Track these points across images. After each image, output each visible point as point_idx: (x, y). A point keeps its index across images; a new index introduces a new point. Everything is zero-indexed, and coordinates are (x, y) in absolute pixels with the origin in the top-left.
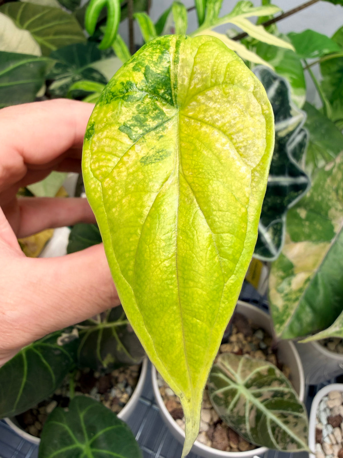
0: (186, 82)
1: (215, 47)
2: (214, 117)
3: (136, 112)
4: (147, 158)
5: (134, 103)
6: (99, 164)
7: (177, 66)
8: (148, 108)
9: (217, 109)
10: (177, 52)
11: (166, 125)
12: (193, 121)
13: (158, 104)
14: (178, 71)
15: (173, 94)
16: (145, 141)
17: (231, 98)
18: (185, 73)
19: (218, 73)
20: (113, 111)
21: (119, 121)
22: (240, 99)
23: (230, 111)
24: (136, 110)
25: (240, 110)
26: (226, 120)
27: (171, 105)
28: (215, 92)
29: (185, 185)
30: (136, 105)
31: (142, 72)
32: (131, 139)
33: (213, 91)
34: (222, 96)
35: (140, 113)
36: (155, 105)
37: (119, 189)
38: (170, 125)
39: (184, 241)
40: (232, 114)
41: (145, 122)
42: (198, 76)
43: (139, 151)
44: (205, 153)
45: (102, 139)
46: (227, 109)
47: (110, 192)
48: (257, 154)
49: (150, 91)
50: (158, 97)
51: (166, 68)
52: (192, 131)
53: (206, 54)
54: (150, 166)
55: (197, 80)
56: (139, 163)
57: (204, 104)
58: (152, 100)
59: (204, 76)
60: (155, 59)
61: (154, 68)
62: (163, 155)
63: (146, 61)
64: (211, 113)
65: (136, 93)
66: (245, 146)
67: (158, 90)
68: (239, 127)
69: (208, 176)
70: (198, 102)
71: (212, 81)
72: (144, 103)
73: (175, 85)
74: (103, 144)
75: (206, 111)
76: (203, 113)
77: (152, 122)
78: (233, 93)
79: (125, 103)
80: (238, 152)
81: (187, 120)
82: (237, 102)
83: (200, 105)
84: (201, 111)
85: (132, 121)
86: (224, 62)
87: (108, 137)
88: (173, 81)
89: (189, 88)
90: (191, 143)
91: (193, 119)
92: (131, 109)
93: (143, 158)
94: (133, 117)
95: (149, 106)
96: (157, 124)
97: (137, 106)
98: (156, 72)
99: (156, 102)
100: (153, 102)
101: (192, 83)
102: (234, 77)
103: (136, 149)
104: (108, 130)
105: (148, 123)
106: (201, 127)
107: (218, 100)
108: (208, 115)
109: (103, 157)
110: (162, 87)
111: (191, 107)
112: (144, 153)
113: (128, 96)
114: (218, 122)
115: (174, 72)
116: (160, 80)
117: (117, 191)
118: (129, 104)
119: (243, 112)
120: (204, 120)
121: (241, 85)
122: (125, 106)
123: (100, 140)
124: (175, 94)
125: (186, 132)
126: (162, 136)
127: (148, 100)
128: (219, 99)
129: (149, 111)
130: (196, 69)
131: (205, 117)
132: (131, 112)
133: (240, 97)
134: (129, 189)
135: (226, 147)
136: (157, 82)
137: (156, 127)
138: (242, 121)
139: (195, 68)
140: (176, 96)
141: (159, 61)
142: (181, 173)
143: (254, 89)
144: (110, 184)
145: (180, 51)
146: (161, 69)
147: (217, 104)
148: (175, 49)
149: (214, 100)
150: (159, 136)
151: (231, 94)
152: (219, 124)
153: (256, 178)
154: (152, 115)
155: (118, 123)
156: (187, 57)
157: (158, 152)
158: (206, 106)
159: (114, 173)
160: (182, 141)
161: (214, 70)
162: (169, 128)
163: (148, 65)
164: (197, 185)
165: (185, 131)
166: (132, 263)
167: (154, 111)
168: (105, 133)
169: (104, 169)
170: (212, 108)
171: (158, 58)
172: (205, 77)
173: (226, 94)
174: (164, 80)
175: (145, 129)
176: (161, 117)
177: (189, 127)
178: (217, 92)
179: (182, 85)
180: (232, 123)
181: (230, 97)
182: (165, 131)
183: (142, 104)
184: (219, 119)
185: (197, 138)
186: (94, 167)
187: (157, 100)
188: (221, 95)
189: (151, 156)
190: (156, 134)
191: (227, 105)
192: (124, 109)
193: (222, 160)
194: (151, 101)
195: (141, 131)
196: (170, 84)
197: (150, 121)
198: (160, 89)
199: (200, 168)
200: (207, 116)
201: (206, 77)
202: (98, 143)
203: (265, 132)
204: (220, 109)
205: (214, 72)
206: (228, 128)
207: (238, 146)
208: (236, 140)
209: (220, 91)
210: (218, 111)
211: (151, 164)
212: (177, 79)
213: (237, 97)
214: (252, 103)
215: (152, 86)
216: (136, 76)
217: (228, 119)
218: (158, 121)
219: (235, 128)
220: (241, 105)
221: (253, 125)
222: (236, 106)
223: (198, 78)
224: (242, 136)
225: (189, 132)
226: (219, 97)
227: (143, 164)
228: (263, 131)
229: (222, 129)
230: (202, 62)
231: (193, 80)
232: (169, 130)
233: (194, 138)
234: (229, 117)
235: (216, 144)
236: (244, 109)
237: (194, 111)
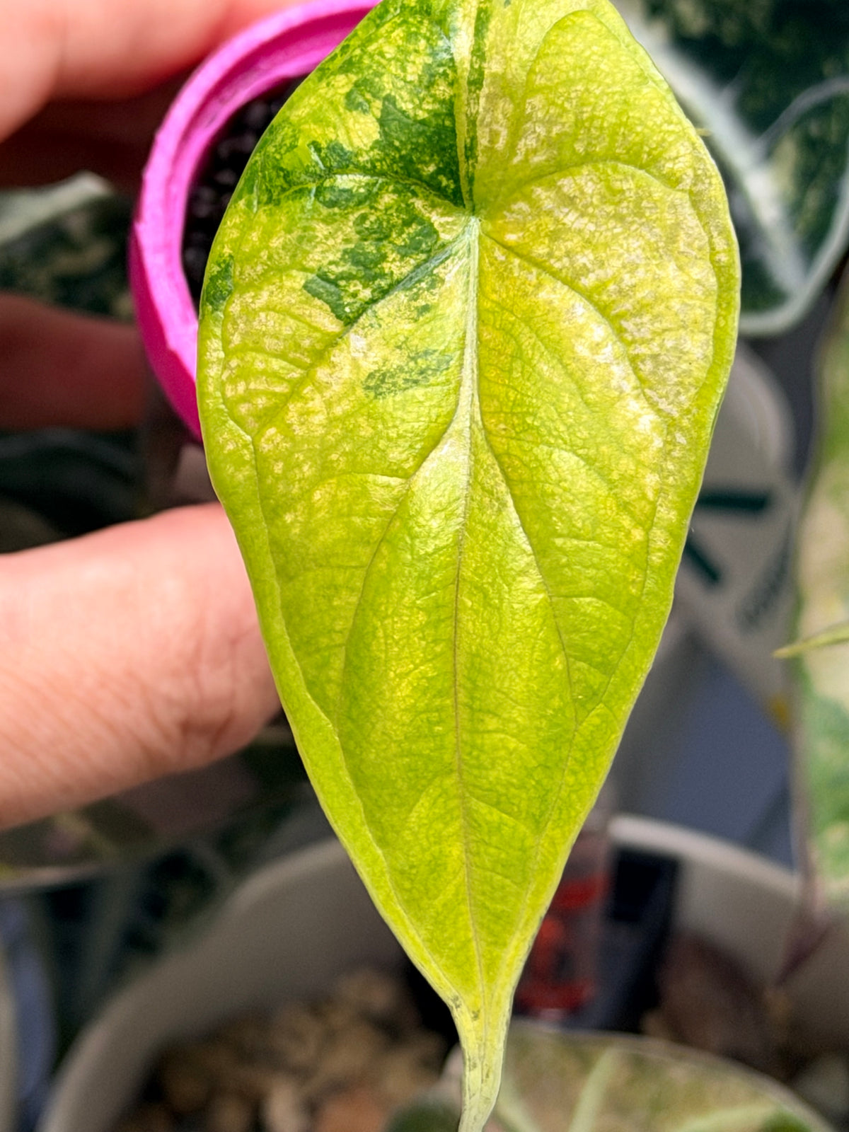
0: (501, 144)
2: (578, 260)
3: (355, 237)
4: (384, 375)
5: (350, 210)
6: (248, 384)
7: (478, 97)
8: (388, 222)
9: (587, 236)
10: (478, 53)
11: (437, 270)
12: (517, 261)
13: (416, 205)
14: (481, 110)
15: (462, 173)
16: (380, 325)
17: (628, 207)
18: (500, 116)
19: (595, 128)
20: (289, 231)
21: (304, 263)
22: (651, 213)
23: (621, 246)
24: (354, 229)
25: (648, 243)
26: (610, 272)
27: (456, 204)
28: (583, 182)
29: (487, 458)
30: (352, 218)
31: (374, 116)
32: (338, 317)
33: (578, 181)
34: (604, 200)
35: (366, 240)
36: (409, 209)
37: (304, 461)
38: (450, 271)
39: (476, 612)
40: (626, 255)
41: (379, 266)
42: (538, 130)
43: (362, 355)
44: (545, 368)
45: (255, 312)
46: (615, 237)
47: (278, 468)
48: (687, 381)
49: (396, 172)
50: (417, 184)
51: (443, 101)
52: (511, 294)
53: (562, 64)
54: (390, 398)
55: (534, 140)
56: (360, 392)
57: (549, 213)
58: (401, 197)
59: (555, 130)
60: (413, 73)
61: (410, 106)
62: (428, 368)
63: (385, 78)
64: (569, 244)
66: (655, 357)
67: (420, 166)
68: (643, 298)
69: (547, 437)
70: (534, 204)
71: (577, 149)
72: (376, 209)
73: (471, 150)
74: (258, 327)
75: (554, 236)
76: (547, 241)
77: (398, 264)
78: (632, 194)
79: (325, 211)
80: (636, 370)
81: (499, 254)
82: (644, 220)
83: (538, 215)
84: (542, 234)
85: (342, 263)
86: (614, 93)
87: (274, 310)
88: (462, 140)
89: (510, 159)
90: (507, 332)
91: (518, 255)
92: (340, 229)
93: (371, 376)
94: (345, 252)
95: (392, 215)
96: (412, 267)
97: (356, 219)
98: (416, 115)
99: (413, 200)
100: (403, 200)
101: (519, 147)
102: (641, 144)
103: (352, 347)
104: (272, 288)
105: (386, 266)
106: (539, 285)
107: (590, 210)
108: (560, 250)
109: (259, 366)
110: (432, 157)
111: (514, 215)
112: (375, 360)
113: (332, 188)
114: (587, 277)
115: (469, 113)
116: (424, 139)
117: (299, 466)
118: (335, 214)
119: (657, 250)
120: (547, 264)
121: (659, 170)
122: (324, 221)
123: (249, 314)
124: (467, 173)
125: (494, 297)
126: (426, 309)
127: (388, 199)
128: (594, 208)
129: (391, 231)
130: (532, 109)
131: (550, 255)
132: (340, 236)
133: (651, 208)
134: (332, 462)
135: (604, 354)
136: (418, 144)
138: (654, 279)
139: (529, 103)
140: (471, 180)
141: (424, 83)
142: (477, 425)
143: (695, 185)
144: (278, 444)
145: (486, 48)
146: (430, 107)
147: (586, 220)
148: (473, 42)
149: (580, 207)
150: (417, 308)
151: (627, 194)
152: (588, 281)
153: (678, 448)
154: (399, 242)
155: (305, 269)
156: (509, 70)
157: (414, 359)
158: (557, 221)
159: (290, 414)
160: (486, 324)
161: (585, 116)
162: (447, 278)
163: (393, 93)
164: (517, 462)
165: (495, 291)
166: (338, 663)
167: (405, 229)
168: (265, 295)
169: (261, 402)
170: (573, 230)
171: (420, 72)
172: (557, 134)
173: (614, 192)
174: (436, 137)
175: (380, 287)
176: (424, 246)
177: (503, 281)
178: (590, 184)
179: (490, 150)
180: (625, 282)
181: (625, 204)
182: (434, 291)
183: (373, 211)
184: (589, 266)
185: (527, 321)
186: (233, 393)
187: (415, 194)
188: (600, 193)
189: (395, 369)
190: (408, 300)
191: (615, 227)
192: (321, 230)
193: (590, 396)
194: (396, 201)
195: (366, 294)
196: (453, 147)
197: (394, 260)
198: (424, 162)
199: (528, 413)
200: (557, 253)
201: (559, 135)
202: (245, 323)
203: (713, 317)
204: (594, 236)
205: (583, 122)
206: (614, 296)
207: (636, 352)
208: (632, 335)
209: (597, 184)
210: (588, 242)
211: (394, 396)
212: (475, 132)
213: (643, 205)
214: (684, 226)
215: (402, 157)
216: (357, 126)
217: (615, 269)
218: (415, 259)
219: (631, 301)
220: (654, 230)
221: (682, 294)
222: (638, 231)
223: (537, 134)
224: (648, 326)
225: (504, 296)
226: (595, 201)
227: (372, 394)
228: (708, 313)
229: (597, 297)
230: (549, 88)
231: (520, 140)
232: (447, 285)
233: (517, 317)
234: (618, 264)
235: (576, 344)
236: (661, 244)
237: (522, 230)
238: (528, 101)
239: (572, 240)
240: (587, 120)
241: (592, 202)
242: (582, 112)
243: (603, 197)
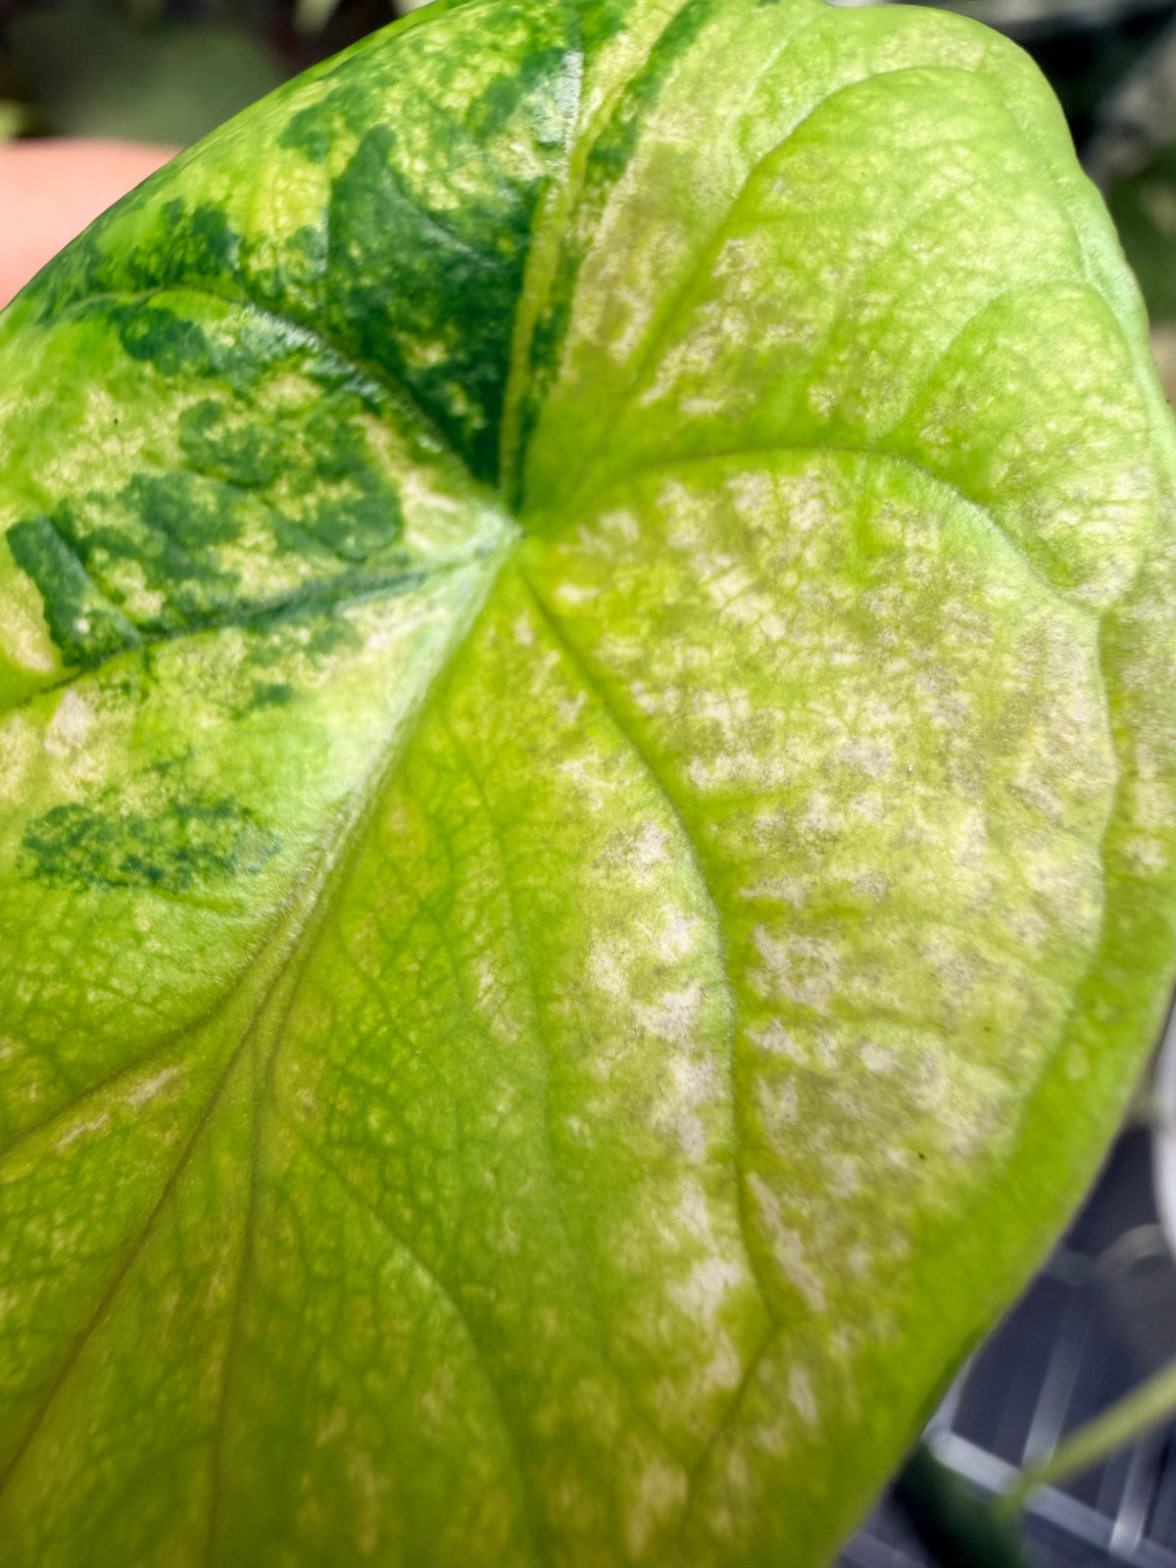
0: (625, 345)
1: (952, 130)
2: (703, 705)
3: (174, 455)
4: (86, 825)
5: (180, 380)
7: (602, 200)
8: (276, 448)
9: (753, 650)
10: (642, 88)
11: (357, 613)
12: (553, 657)
13: (369, 438)
14: (600, 235)
15: (512, 398)
16: (145, 694)
17: (897, 602)
18: (644, 268)
19: (883, 355)
20: (32, 391)
21: (36, 477)
22: (964, 642)
23: (839, 708)
24: (176, 432)
25: (923, 728)
26: (778, 772)
27: (476, 471)
29: (228, 1165)
30: (186, 401)
31: (329, 170)
32: (55, 637)
33: (785, 489)
35: (201, 471)
36: (345, 438)
38: (391, 627)
40: (843, 740)
41: (211, 549)
42: (728, 325)
43: (67, 751)
44: (487, 980)
48: (893, 1209)
49: (334, 329)
50: (384, 383)
51: (512, 184)
52: (502, 735)
53: (854, 166)
55: (710, 353)
56: (12, 845)
57: (680, 557)
58: (331, 401)
59: (773, 336)
60: (462, 92)
61: (420, 166)
62: (206, 850)
63: (396, 93)
64: (699, 657)
65: (221, 315)
66: (815, 1084)
67: (402, 337)
68: (848, 884)
69: (400, 1197)
70: (653, 524)
71: (814, 399)
72: (251, 404)
73: (547, 338)
75: (669, 622)
76: (645, 630)
77: (264, 561)
78: (924, 568)
79: (123, 363)
80: (742, 1098)
81: (524, 629)
82: (933, 654)
83: (651, 557)
84: (642, 608)
85: (118, 507)
86: (971, 274)
88: (534, 302)
89: (632, 391)
91: (566, 644)
92: (139, 421)
93: (57, 814)
94: (136, 482)
95: (292, 435)
96: (297, 583)
97: (191, 410)
98: (426, 195)
99: (361, 420)
100: (333, 411)
101: (667, 363)
102: (1003, 431)
103: (55, 724)
105: (227, 557)
106: (573, 740)
107: (789, 579)
108: (670, 661)
110: (440, 322)
111: (597, 542)
112: (91, 776)
113: (162, 314)
114: (709, 762)
115: (568, 236)
116: (430, 264)
118: (141, 378)
119: (942, 757)
120: (624, 688)
121: (1030, 517)
122: (113, 388)
124: (525, 400)
125: (462, 728)
126: (278, 695)
127: (292, 390)
128: (801, 576)
129: (277, 475)
130: (733, 265)
131: (639, 668)
132: (140, 440)
133: (966, 626)
135: (667, 1008)
136: (409, 272)
137: (281, 610)
138: (899, 843)
139: (731, 250)
140: (529, 423)
141: (480, 120)
142: (256, 1054)
143: (1130, 599)
145: (670, 81)
146: (470, 187)
147: (765, 603)
148: (644, 62)
149: (763, 562)
150: (257, 687)
151: (909, 563)
152: (707, 776)
153: (782, 1421)
154: (292, 511)
155: (31, 492)
156: (705, 149)
157: (181, 813)
158: (691, 585)
160: (408, 789)
161: (868, 315)
162: (374, 642)
163: (394, 127)
164: (288, 1232)
165: (470, 715)
167: (318, 485)
170: (722, 620)
171: (478, 93)
172: (773, 346)
173: (869, 545)
174: (462, 274)
175: (189, 599)
176: (350, 542)
177: (500, 696)
178: (814, 505)
179: (595, 353)
180: (812, 816)
181: (891, 591)
182: (323, 660)
183: (240, 405)
184: (729, 735)
185: (505, 824)
187: (371, 407)
188: (830, 540)
189: (122, 820)
190: (246, 659)
191: (839, 649)
192: (99, 406)
193: (574, 1123)
194: (315, 405)
195: (148, 604)
196: (505, 315)
197: (256, 548)
198: (415, 330)
199: (380, 1094)
200: (657, 669)
201: (778, 353)
203: (1051, 1033)
204: (773, 656)
205: (856, 329)
206: (764, 847)
207: (767, 1041)
208: (773, 983)
209: (836, 511)
210: (751, 666)
211: (78, 892)
212: (570, 294)
213: (945, 608)
214: (1054, 715)
215: (357, 294)
216: (281, 184)
217: (798, 767)
218: (314, 567)
219: (806, 878)
220: (954, 695)
221: (975, 921)
222: (906, 682)
223: (718, 340)
224: (832, 977)
225: (484, 735)
226: (810, 557)
227: (31, 863)
228: (1038, 1012)
229: (714, 828)
230: (797, 219)
231: (675, 344)
232: (367, 658)
233: (484, 803)
234: (809, 755)
235: (599, 946)
236: (960, 744)
237: (598, 583)
238: (729, 242)
239: (710, 648)
240: (868, 327)
241: (798, 559)
242: (861, 305)
243: (836, 552)
